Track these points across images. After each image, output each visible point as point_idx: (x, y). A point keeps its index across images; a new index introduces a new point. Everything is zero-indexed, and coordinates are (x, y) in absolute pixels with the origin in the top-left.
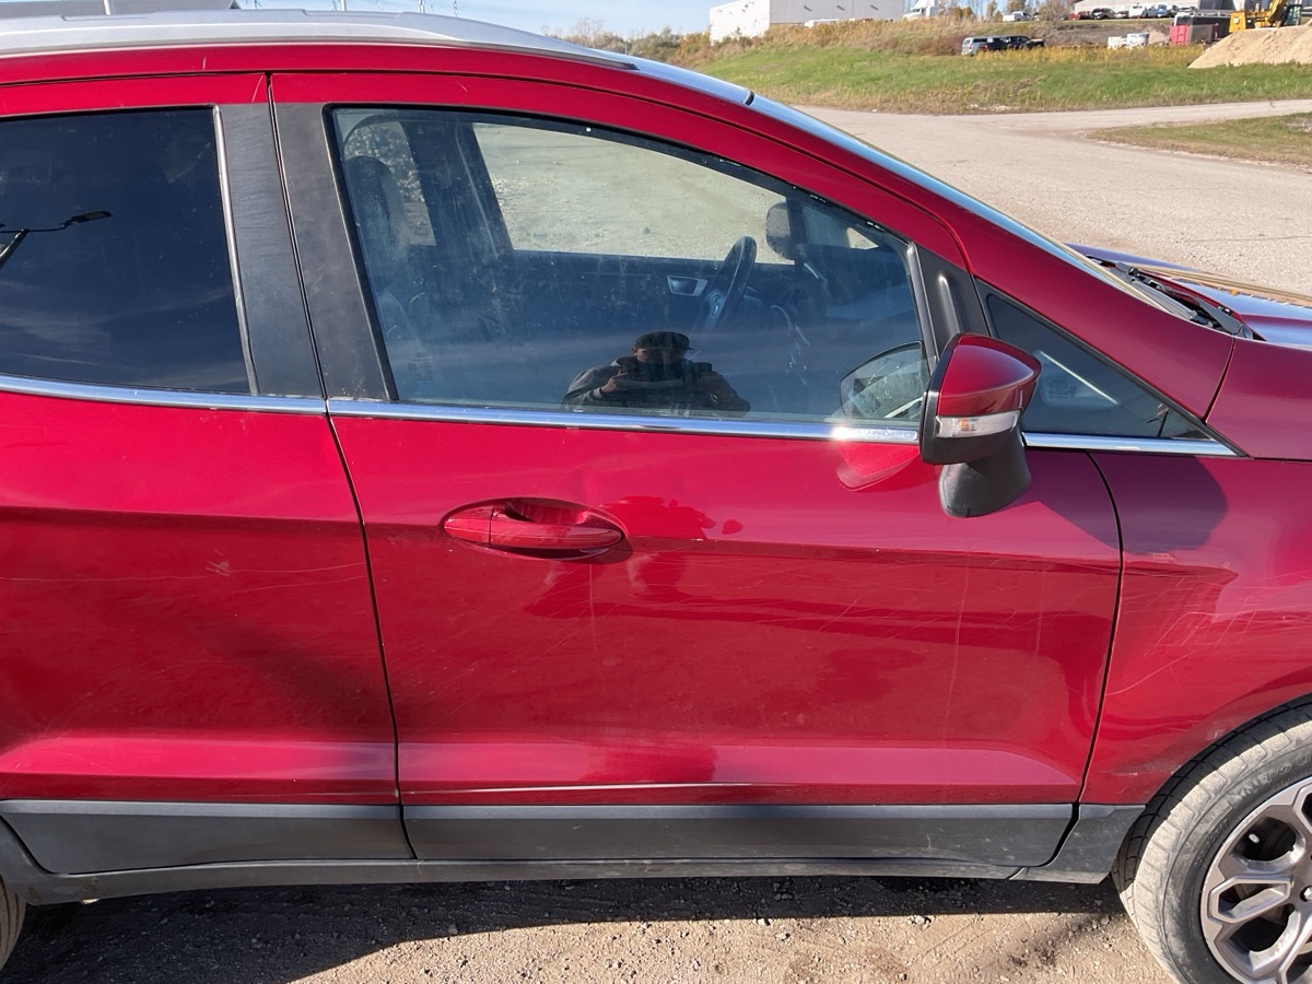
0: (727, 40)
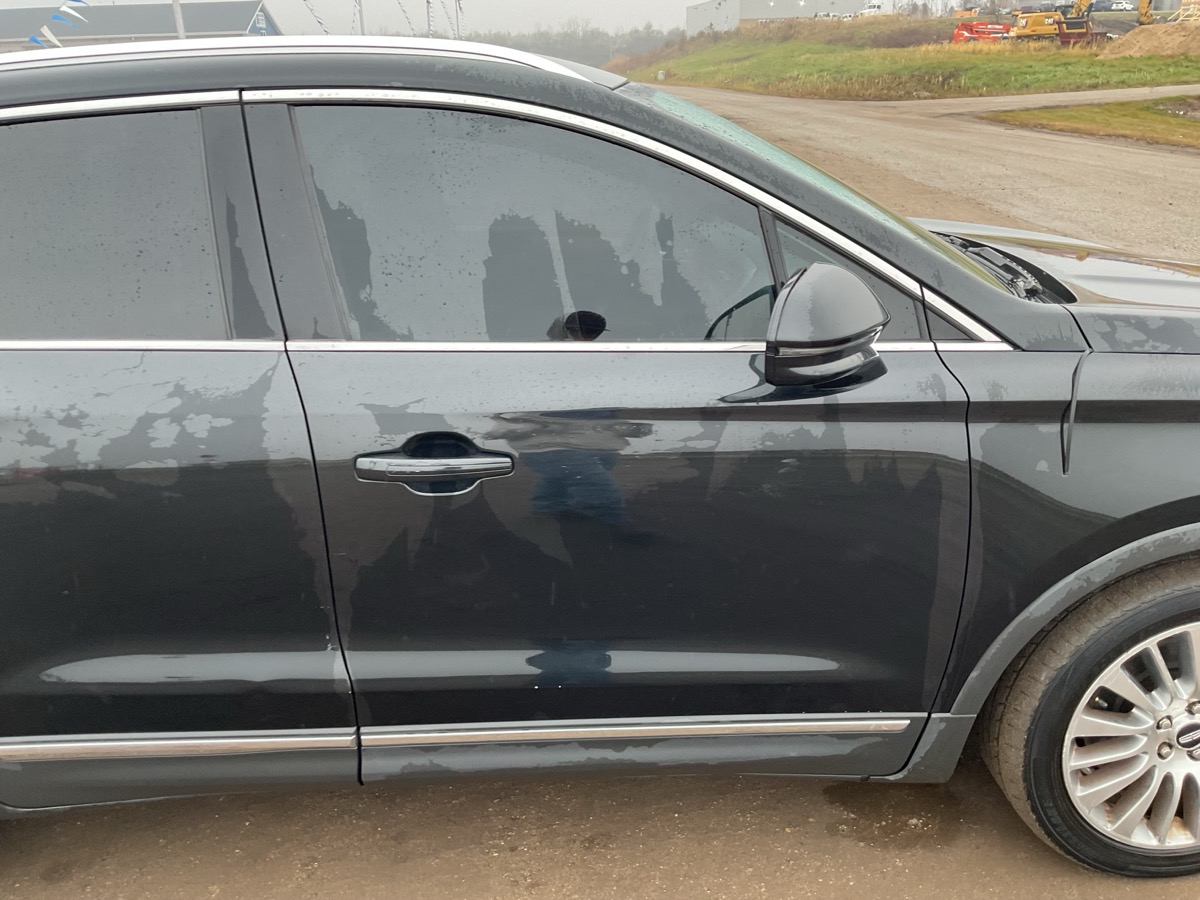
0: (701, 34)
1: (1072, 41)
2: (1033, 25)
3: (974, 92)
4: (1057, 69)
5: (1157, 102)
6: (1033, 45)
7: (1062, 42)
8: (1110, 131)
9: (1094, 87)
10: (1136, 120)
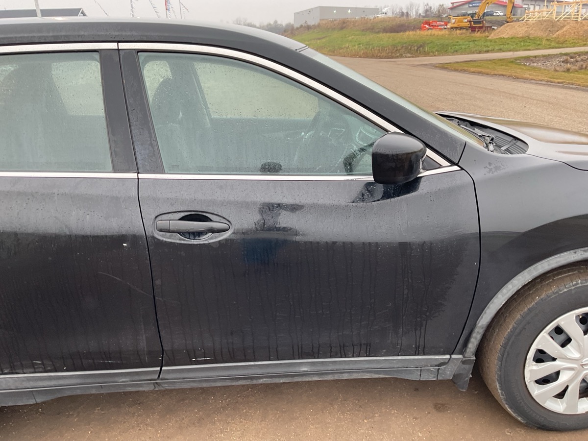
0: (301, 26)
1: (477, 30)
2: (458, 22)
3: (431, 54)
4: (470, 43)
5: (516, 59)
6: (458, 32)
7: (472, 31)
8: (496, 72)
9: (487, 52)
10: (507, 67)
